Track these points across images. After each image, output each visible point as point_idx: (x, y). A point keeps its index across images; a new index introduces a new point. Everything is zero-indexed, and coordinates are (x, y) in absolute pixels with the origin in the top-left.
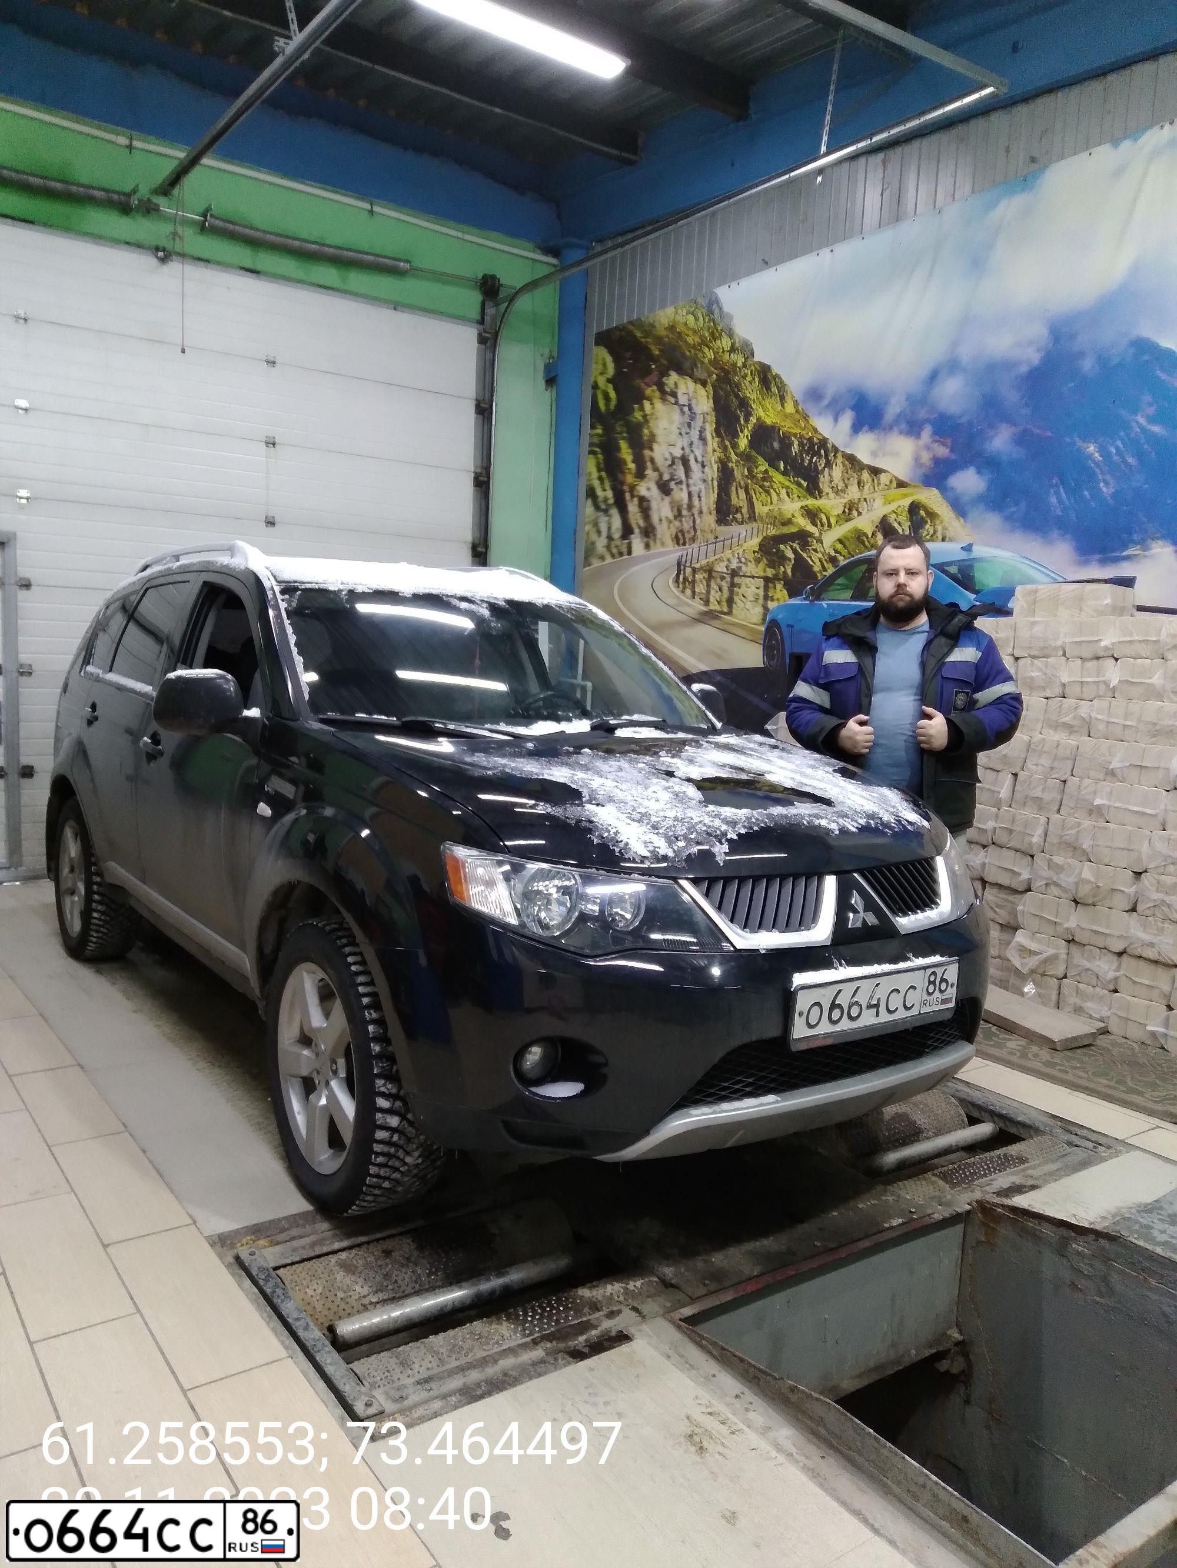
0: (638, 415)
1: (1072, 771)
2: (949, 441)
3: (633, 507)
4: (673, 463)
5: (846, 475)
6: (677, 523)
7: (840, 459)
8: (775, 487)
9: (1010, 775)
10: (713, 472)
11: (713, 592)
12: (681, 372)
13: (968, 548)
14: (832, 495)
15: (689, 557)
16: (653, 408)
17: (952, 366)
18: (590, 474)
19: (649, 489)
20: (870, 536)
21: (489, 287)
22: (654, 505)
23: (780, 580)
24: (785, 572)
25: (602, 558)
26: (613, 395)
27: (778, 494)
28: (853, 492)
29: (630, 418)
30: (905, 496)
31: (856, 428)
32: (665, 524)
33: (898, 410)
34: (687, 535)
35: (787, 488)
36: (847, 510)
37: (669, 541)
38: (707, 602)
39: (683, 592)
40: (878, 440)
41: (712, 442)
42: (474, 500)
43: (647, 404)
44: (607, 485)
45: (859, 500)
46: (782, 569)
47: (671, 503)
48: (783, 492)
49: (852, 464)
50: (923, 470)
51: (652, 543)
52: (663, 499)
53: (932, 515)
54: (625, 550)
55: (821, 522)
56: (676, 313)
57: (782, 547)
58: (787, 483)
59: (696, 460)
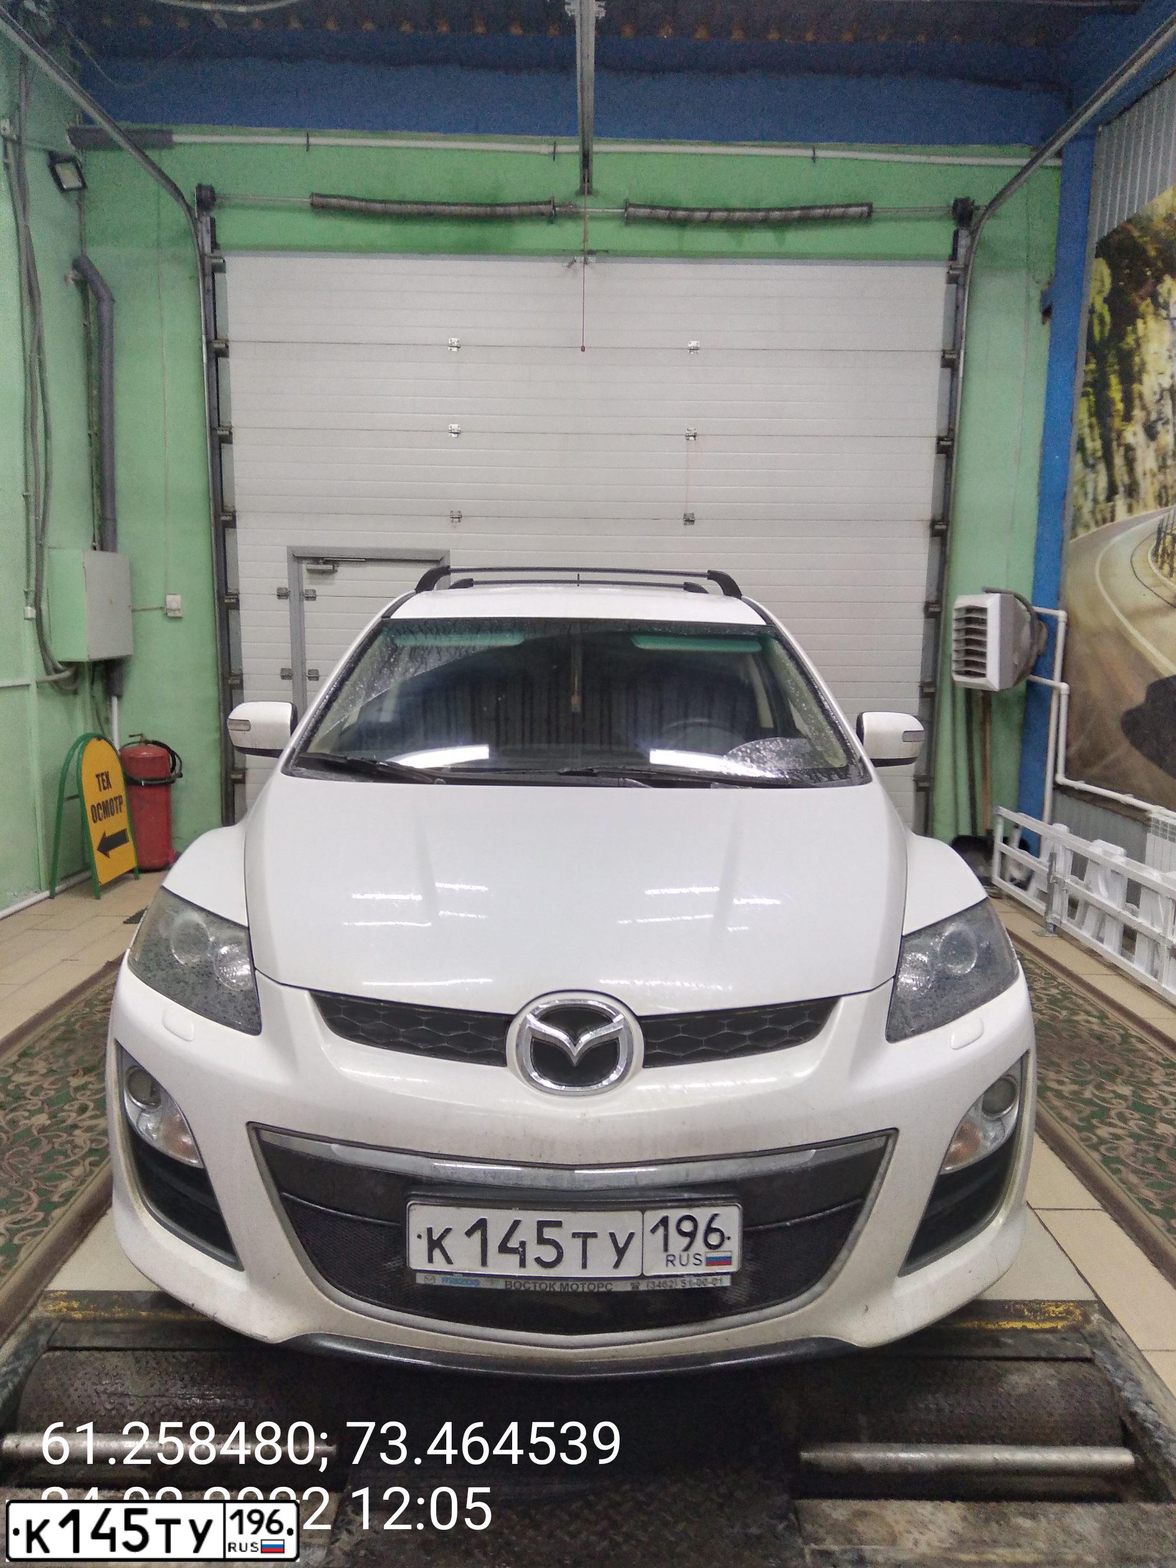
0: (1130, 340)
3: (1119, 459)
4: (1161, 397)
6: (1161, 477)
15: (1171, 521)
16: (1146, 328)
18: (1081, 421)
19: (1135, 434)
21: (963, 212)
22: (1139, 454)
25: (1087, 526)
26: (1108, 317)
29: (1122, 345)
32: (1149, 478)
37: (1151, 501)
39: (1161, 568)
42: (936, 467)
43: (1139, 323)
44: (1097, 433)
47: (1156, 450)
51: (1135, 504)
52: (1148, 446)
54: (1108, 515)
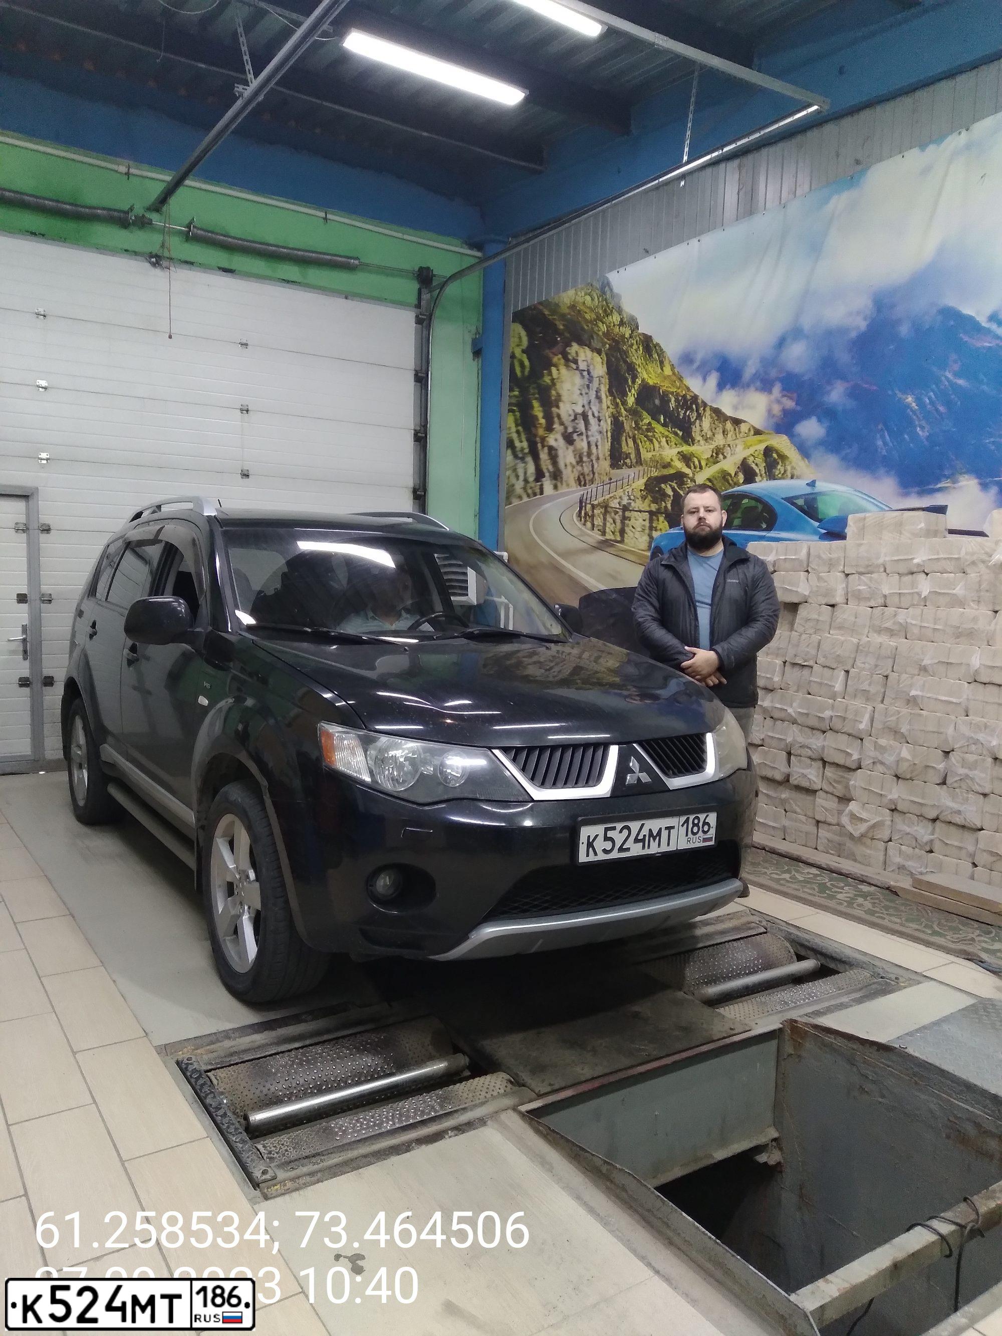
0: (547, 379)
1: (893, 667)
2: (795, 395)
3: (544, 455)
4: (575, 418)
5: (714, 426)
6: (579, 468)
7: (708, 412)
8: (657, 436)
9: (843, 672)
10: (607, 425)
11: (608, 525)
12: (581, 343)
13: (812, 484)
14: (702, 442)
15: (589, 496)
16: (559, 373)
17: (795, 333)
18: (510, 428)
19: (556, 440)
20: (733, 475)
21: (424, 277)
22: (561, 453)
23: (662, 513)
24: (666, 507)
25: (520, 497)
26: (527, 363)
27: (659, 443)
28: (719, 440)
29: (540, 382)
30: (761, 441)
31: (721, 387)
32: (569, 468)
33: (754, 371)
34: (588, 478)
35: (667, 437)
36: (714, 454)
37: (572, 482)
38: (604, 533)
39: (584, 525)
40: (739, 396)
41: (606, 400)
42: (414, 453)
43: (554, 370)
44: (523, 437)
45: (724, 446)
46: (664, 504)
47: (574, 451)
48: (664, 439)
49: (718, 416)
50: (774, 420)
51: (559, 484)
52: (567, 448)
53: (783, 457)
54: (538, 491)
55: (694, 465)
56: (576, 294)
57: (663, 485)
58: (667, 433)
59: (593, 415)
